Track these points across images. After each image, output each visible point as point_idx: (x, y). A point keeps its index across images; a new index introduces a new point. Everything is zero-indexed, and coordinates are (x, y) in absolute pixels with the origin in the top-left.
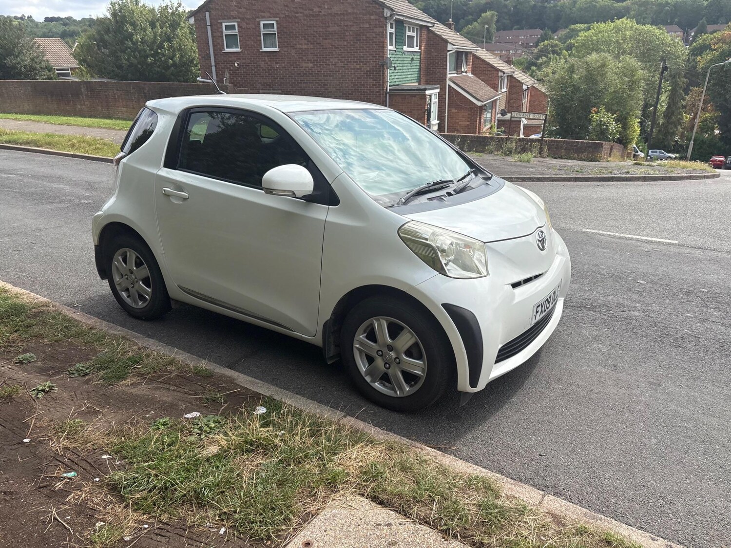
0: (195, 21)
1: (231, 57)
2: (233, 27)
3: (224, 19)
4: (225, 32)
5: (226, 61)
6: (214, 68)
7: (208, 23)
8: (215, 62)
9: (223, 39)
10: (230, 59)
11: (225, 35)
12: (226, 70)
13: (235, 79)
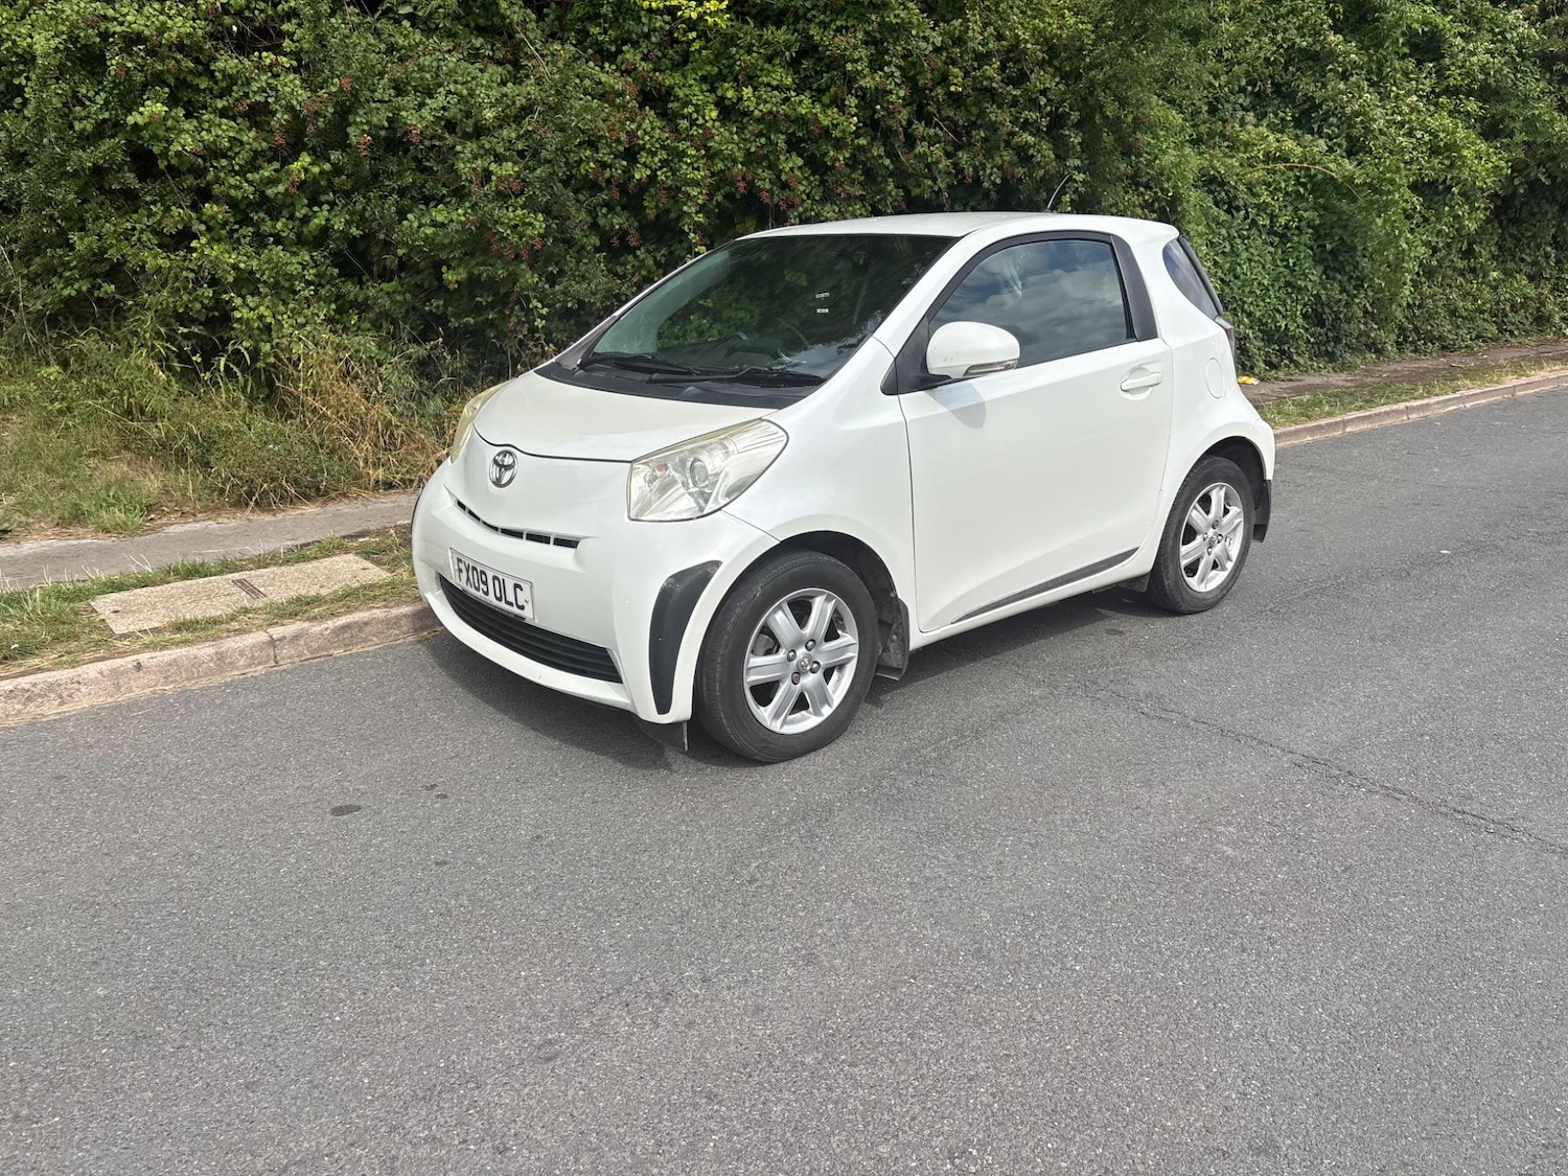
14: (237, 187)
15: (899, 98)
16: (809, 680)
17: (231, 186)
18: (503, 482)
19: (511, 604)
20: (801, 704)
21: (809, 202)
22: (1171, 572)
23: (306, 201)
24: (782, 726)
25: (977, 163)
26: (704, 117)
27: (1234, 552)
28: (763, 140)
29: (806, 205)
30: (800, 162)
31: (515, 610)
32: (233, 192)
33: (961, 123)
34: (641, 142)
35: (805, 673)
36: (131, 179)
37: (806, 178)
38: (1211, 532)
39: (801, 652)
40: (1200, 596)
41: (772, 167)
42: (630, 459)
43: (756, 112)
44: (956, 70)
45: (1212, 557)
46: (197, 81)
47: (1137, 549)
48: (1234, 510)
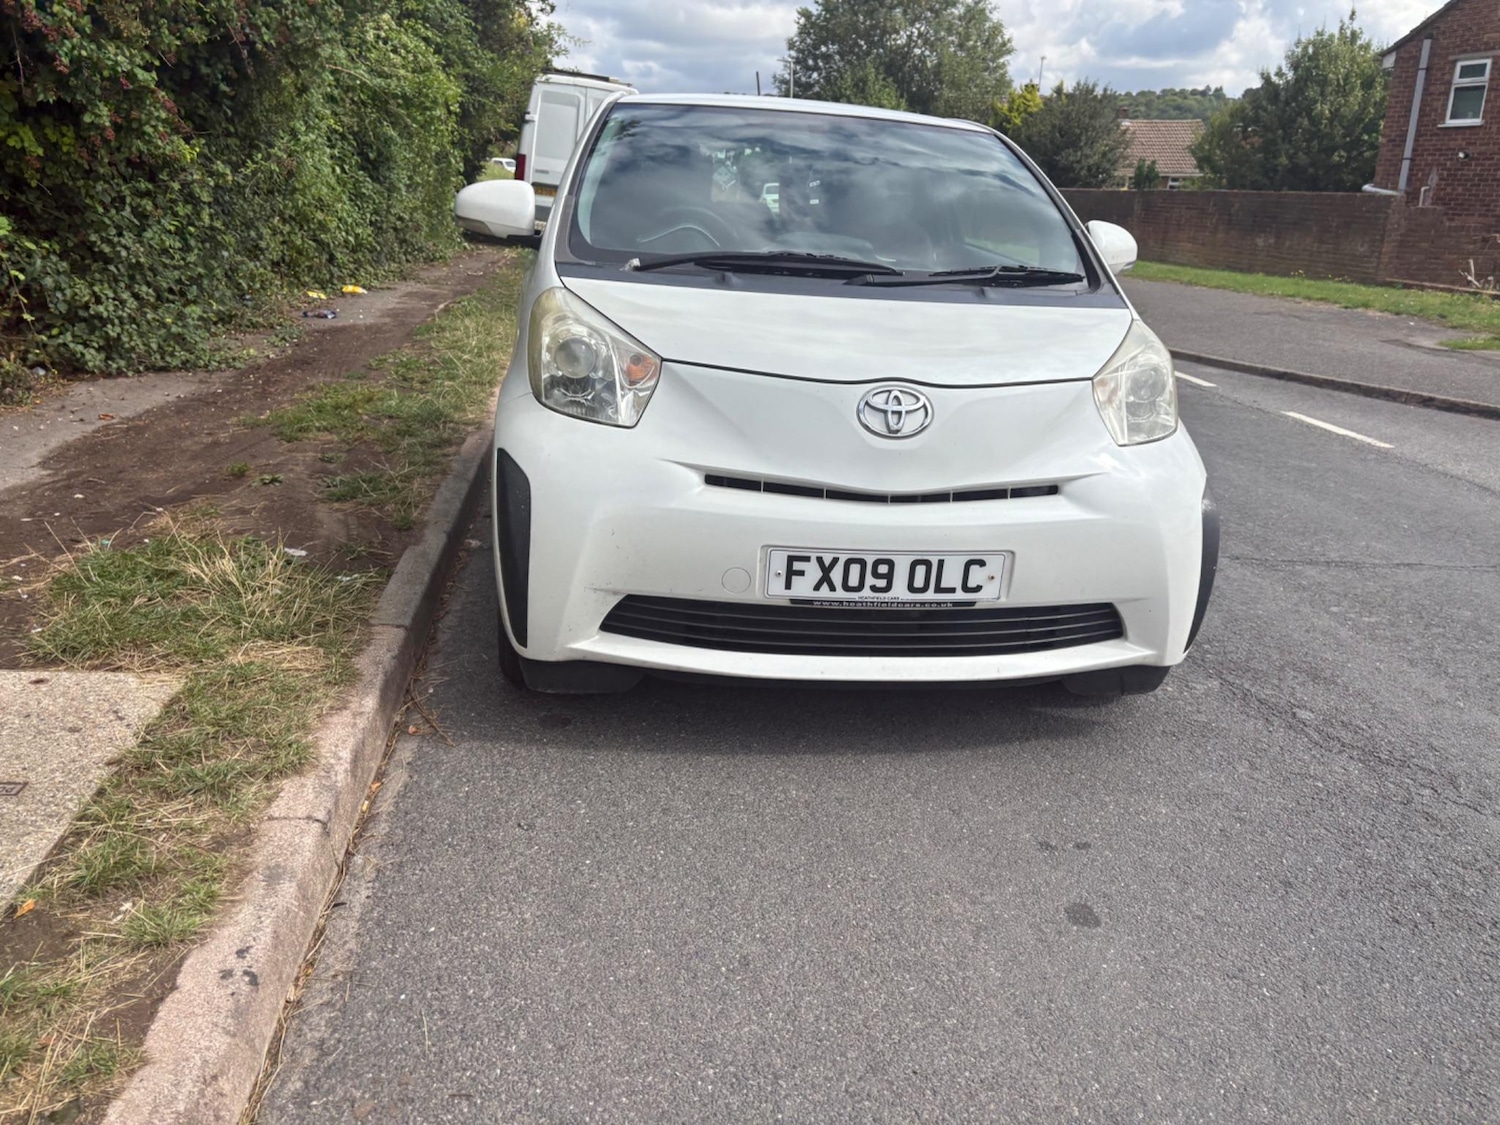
0: (1396, 61)
1: (1456, 140)
2: (1479, 70)
3: (1465, 51)
4: (1458, 81)
5: (1440, 150)
6: (1406, 165)
7: (1423, 63)
8: (1414, 150)
9: (1447, 99)
10: (1452, 144)
11: (1457, 89)
12: (1435, 169)
13: (1449, 190)
18: (905, 431)
19: (952, 590)
31: (960, 595)
42: (1091, 376)
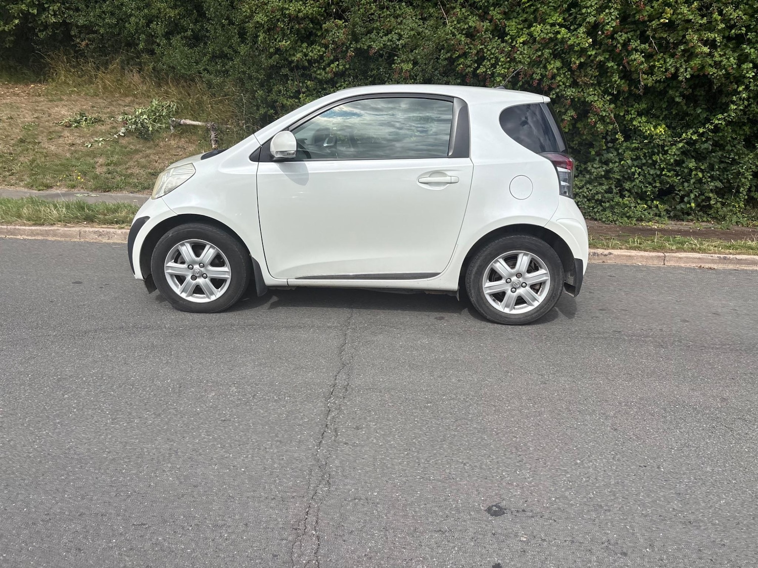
14: (320, 74)
15: (612, 27)
16: (200, 281)
17: (318, 74)
20: (198, 290)
21: (564, 86)
22: (473, 295)
23: (343, 81)
24: (187, 296)
25: (678, 66)
26: (516, 41)
27: (541, 297)
28: (540, 53)
29: (561, 88)
30: (558, 64)
32: (319, 76)
33: (672, 41)
34: (485, 55)
35: (199, 277)
36: (285, 71)
37: (564, 74)
38: (514, 279)
39: (196, 267)
40: (503, 315)
41: (545, 67)
43: (537, 38)
44: (668, 9)
45: (515, 295)
46: (318, 32)
47: (439, 273)
48: (542, 271)
